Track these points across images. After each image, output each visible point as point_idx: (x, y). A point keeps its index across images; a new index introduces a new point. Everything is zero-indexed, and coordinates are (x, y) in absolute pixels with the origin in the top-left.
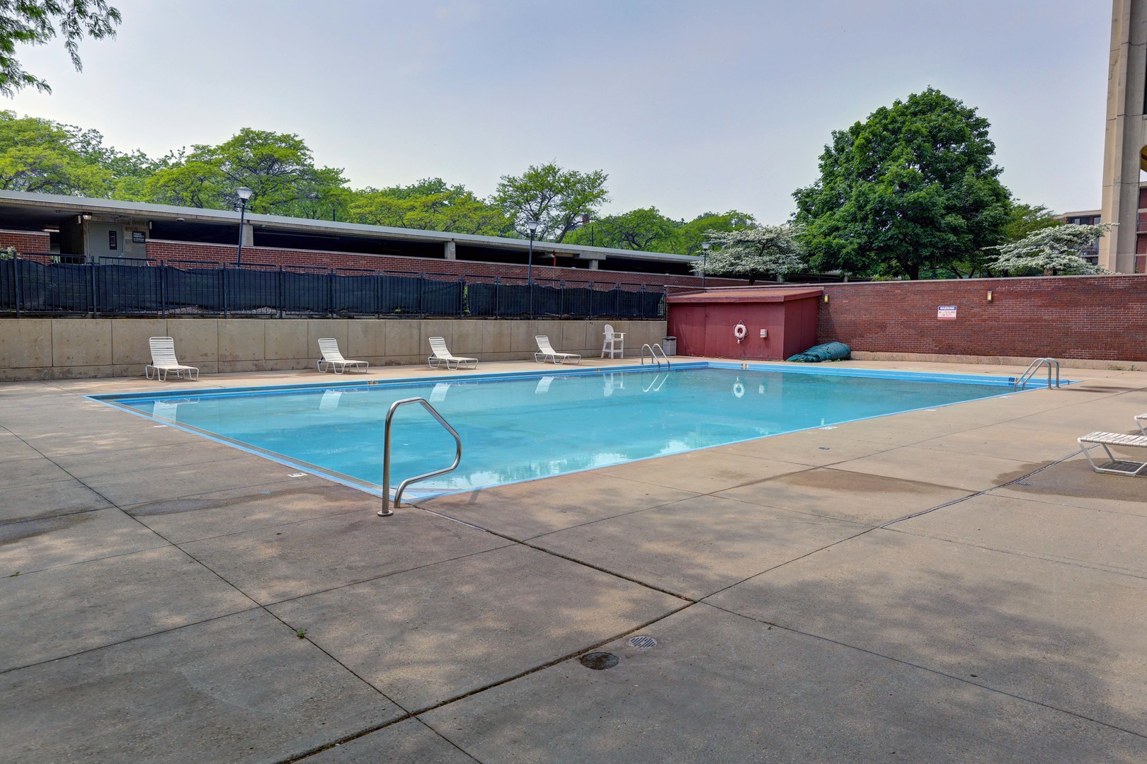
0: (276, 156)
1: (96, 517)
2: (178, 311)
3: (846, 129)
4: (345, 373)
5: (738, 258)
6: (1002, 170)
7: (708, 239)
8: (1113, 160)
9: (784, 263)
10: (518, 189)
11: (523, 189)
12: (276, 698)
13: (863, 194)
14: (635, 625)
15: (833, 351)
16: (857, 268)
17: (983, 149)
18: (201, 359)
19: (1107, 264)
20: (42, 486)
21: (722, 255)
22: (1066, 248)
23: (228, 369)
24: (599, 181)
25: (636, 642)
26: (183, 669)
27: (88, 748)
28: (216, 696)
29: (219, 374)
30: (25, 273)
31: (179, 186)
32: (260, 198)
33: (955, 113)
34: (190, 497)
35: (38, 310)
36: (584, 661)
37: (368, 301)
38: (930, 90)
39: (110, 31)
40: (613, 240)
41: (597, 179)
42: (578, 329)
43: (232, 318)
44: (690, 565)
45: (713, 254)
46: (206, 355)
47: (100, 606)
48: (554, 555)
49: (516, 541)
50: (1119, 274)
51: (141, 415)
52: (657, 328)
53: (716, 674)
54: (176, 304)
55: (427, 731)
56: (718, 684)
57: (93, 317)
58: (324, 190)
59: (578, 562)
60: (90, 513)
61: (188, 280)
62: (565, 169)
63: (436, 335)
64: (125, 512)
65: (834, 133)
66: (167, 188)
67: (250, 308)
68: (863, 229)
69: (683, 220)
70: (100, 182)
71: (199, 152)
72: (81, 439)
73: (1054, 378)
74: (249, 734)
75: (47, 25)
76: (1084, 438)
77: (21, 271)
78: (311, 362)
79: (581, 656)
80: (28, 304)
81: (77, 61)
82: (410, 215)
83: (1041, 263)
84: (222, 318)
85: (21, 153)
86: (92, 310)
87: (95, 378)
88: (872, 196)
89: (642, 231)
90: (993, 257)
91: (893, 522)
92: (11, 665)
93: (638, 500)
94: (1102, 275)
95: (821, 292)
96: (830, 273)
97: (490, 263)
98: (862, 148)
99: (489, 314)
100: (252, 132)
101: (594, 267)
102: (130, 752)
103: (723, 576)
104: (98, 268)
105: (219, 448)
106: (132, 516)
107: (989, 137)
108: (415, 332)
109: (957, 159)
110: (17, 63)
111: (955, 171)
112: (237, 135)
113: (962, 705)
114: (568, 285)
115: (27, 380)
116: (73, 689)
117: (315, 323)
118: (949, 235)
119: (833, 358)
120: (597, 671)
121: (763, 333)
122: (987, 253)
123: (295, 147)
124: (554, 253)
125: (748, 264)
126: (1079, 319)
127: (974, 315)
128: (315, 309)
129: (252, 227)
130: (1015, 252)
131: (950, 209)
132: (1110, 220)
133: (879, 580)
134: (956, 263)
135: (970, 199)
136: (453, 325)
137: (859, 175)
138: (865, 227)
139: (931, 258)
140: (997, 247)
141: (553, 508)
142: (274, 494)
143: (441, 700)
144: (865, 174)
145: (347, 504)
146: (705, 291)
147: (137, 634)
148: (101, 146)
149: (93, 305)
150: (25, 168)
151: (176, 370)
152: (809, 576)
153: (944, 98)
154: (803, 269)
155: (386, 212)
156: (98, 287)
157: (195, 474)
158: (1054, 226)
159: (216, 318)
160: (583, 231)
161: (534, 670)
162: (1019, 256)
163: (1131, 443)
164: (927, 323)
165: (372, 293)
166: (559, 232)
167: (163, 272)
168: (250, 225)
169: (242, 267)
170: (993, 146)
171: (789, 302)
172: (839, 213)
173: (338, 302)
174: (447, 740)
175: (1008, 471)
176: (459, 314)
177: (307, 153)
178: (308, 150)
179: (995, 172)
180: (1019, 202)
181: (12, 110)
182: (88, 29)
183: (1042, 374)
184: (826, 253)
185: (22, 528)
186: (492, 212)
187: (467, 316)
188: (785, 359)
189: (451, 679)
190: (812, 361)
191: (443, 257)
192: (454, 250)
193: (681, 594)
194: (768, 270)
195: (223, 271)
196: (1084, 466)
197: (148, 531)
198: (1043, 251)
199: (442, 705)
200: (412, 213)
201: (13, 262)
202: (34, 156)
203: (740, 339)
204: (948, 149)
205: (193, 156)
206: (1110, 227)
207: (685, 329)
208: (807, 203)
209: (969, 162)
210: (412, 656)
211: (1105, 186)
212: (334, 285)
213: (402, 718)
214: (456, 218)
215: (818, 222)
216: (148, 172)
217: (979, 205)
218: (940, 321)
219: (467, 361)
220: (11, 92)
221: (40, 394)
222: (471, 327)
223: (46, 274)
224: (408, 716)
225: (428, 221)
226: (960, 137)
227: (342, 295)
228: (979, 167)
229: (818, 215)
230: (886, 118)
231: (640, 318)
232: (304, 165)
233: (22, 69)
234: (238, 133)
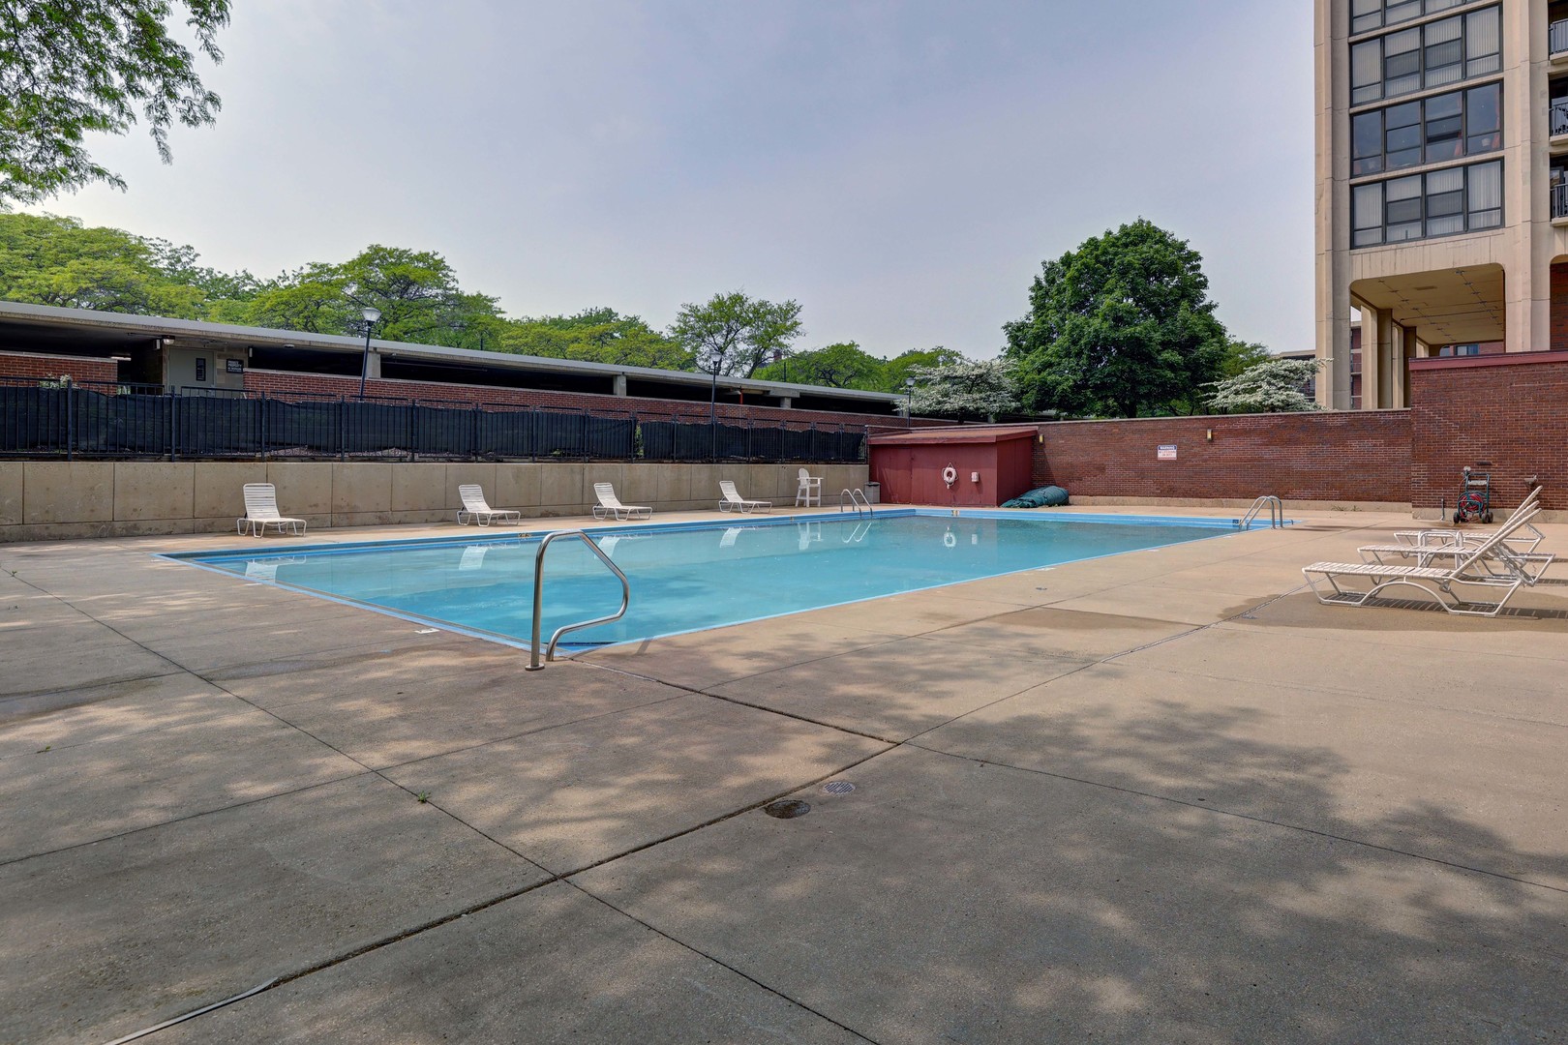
0: (412, 277)
1: (161, 684)
2: (281, 452)
3: (1056, 258)
4: (491, 525)
5: (946, 395)
6: (1215, 306)
7: (912, 376)
8: (1324, 295)
9: (995, 401)
10: (699, 319)
11: (705, 319)
12: (388, 870)
13: (1077, 326)
14: (830, 771)
15: (1050, 496)
16: (1072, 405)
17: (1196, 283)
18: (309, 510)
19: (1324, 401)
20: (90, 652)
21: (928, 392)
22: (1282, 384)
23: (345, 522)
24: (792, 313)
25: (830, 788)
26: (267, 845)
27: (131, 939)
28: (308, 872)
29: (333, 529)
30: (82, 405)
31: (288, 310)
32: (391, 325)
33: (1167, 245)
34: (289, 659)
35: (97, 451)
36: (767, 810)
37: (520, 441)
38: (1141, 221)
39: (208, 118)
40: (808, 377)
41: (788, 311)
42: (769, 474)
43: (351, 461)
44: (893, 706)
45: (918, 391)
46: (316, 505)
47: (159, 780)
48: (737, 703)
49: (693, 691)
50: (1336, 411)
51: (228, 573)
52: (858, 472)
53: (922, 815)
54: (280, 444)
55: (577, 894)
56: (924, 825)
57: (170, 460)
58: (470, 318)
59: (765, 709)
60: (153, 679)
61: (296, 416)
62: (754, 298)
63: (602, 480)
64: (200, 677)
65: (1044, 263)
66: (274, 314)
67: (374, 449)
68: (1077, 365)
69: (885, 357)
70: (189, 305)
71: (317, 271)
72: (145, 600)
73: (1277, 519)
74: (350, 911)
75: (127, 110)
76: (1308, 568)
77: (76, 404)
78: (449, 512)
79: (766, 805)
80: (83, 444)
81: (164, 151)
82: (573, 347)
83: (1259, 399)
84: (338, 461)
85: (86, 266)
86: (169, 451)
87: (169, 534)
88: (1086, 330)
89: (841, 368)
90: (1211, 394)
91: (1115, 656)
92: (31, 852)
93: (834, 644)
94: (1320, 412)
95: (1036, 431)
96: (1045, 413)
97: (667, 400)
98: (1075, 280)
99: (665, 458)
100: (382, 249)
101: (786, 406)
102: (189, 940)
103: (930, 717)
104: (180, 400)
105: (329, 606)
106: (209, 681)
107: (1201, 271)
108: (578, 478)
109: (1171, 293)
110: (84, 153)
111: (1169, 305)
112: (364, 253)
113: (1188, 828)
114: (756, 425)
115: (79, 538)
116: (114, 874)
117: (454, 467)
118: (1167, 372)
119: (1050, 504)
120: (784, 820)
121: (974, 477)
122: (1205, 389)
123: (435, 267)
124: (741, 389)
125: (956, 402)
126: (1299, 458)
127: (1195, 455)
128: (456, 450)
129: (379, 356)
130: (1234, 388)
131: (1165, 345)
132: (1325, 357)
133: (1101, 712)
134: (1173, 403)
135: (1186, 335)
136: (622, 469)
137: (1072, 308)
138: (1080, 363)
139: (1147, 396)
140: (1215, 384)
141: (737, 655)
142: (396, 653)
143: (596, 861)
144: (1078, 307)
145: (489, 659)
146: (909, 432)
147: (207, 809)
148: (193, 265)
149: (171, 445)
150: (90, 285)
151: (277, 523)
152: (1025, 711)
153: (1155, 230)
154: (1016, 408)
155: (544, 343)
156: (179, 423)
157: (296, 634)
158: (1270, 362)
159: (330, 461)
160: (775, 368)
161: (710, 823)
162: (1237, 393)
163: (1354, 572)
164: (1146, 463)
165: (525, 432)
166: (747, 369)
167: (264, 407)
168: (378, 353)
169: (365, 401)
170: (1206, 280)
171: (1001, 442)
172: (1052, 348)
173: (484, 442)
174: (602, 901)
175: (1233, 605)
176: (630, 457)
177: (450, 274)
178: (451, 270)
179: (1209, 307)
180: (1235, 339)
181: (77, 216)
182: (179, 115)
183: (1265, 515)
184: (1039, 390)
185: (57, 699)
186: (669, 346)
187: (638, 459)
188: (999, 504)
189: (611, 835)
190: (1028, 507)
191: (611, 393)
192: (625, 385)
193: (883, 736)
194: (978, 409)
195: (340, 405)
196: (1310, 598)
197: (230, 695)
198: (1261, 387)
199: (596, 865)
200: (576, 345)
201: (67, 393)
202: (103, 271)
203: (950, 484)
204: (1161, 282)
205: (309, 276)
206: (1324, 362)
207: (889, 473)
208: (1018, 337)
209: (1183, 296)
210: (562, 815)
211: (1318, 322)
212: (479, 423)
213: (547, 882)
214: (628, 351)
215: (1031, 357)
216: (251, 295)
217: (1195, 341)
218: (1160, 461)
219: (640, 511)
220: (74, 188)
221: (95, 554)
222: (644, 472)
223: (110, 407)
224: (555, 879)
225: (595, 353)
226: (1172, 270)
227: (489, 434)
228: (1193, 302)
229: (1029, 350)
230: (1097, 249)
231: (838, 461)
232: (446, 289)
233: (90, 160)
234: (365, 251)
